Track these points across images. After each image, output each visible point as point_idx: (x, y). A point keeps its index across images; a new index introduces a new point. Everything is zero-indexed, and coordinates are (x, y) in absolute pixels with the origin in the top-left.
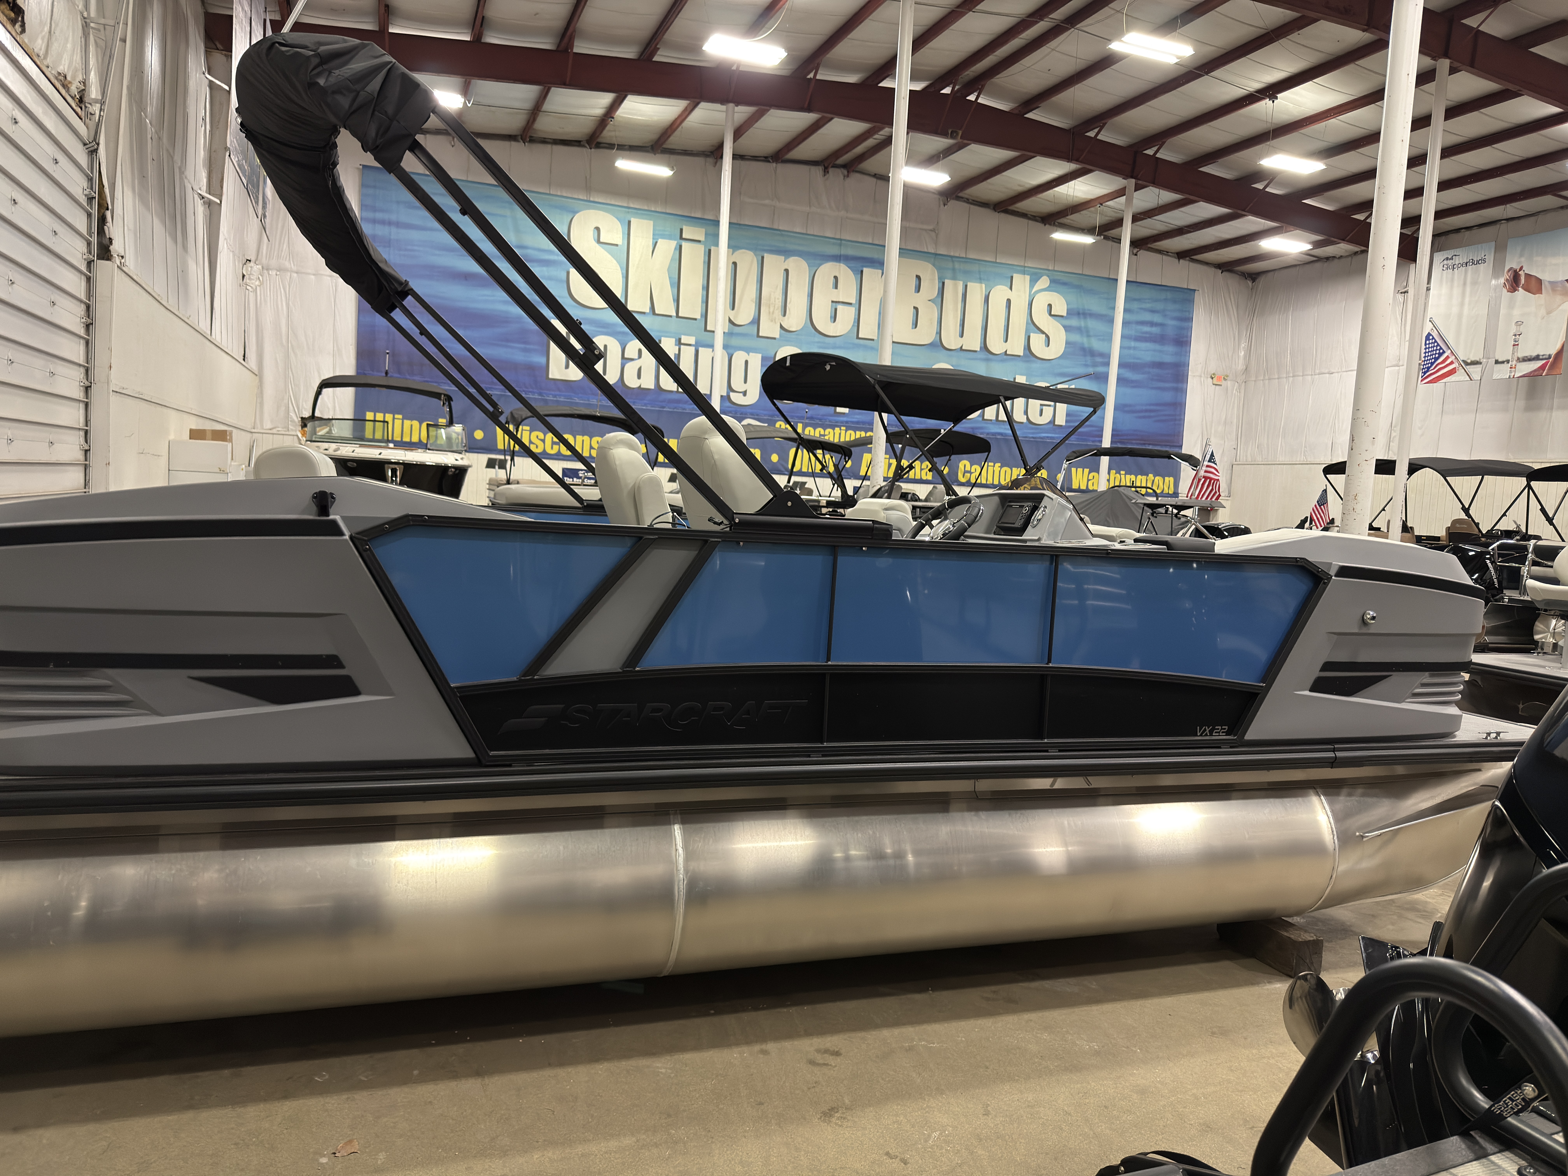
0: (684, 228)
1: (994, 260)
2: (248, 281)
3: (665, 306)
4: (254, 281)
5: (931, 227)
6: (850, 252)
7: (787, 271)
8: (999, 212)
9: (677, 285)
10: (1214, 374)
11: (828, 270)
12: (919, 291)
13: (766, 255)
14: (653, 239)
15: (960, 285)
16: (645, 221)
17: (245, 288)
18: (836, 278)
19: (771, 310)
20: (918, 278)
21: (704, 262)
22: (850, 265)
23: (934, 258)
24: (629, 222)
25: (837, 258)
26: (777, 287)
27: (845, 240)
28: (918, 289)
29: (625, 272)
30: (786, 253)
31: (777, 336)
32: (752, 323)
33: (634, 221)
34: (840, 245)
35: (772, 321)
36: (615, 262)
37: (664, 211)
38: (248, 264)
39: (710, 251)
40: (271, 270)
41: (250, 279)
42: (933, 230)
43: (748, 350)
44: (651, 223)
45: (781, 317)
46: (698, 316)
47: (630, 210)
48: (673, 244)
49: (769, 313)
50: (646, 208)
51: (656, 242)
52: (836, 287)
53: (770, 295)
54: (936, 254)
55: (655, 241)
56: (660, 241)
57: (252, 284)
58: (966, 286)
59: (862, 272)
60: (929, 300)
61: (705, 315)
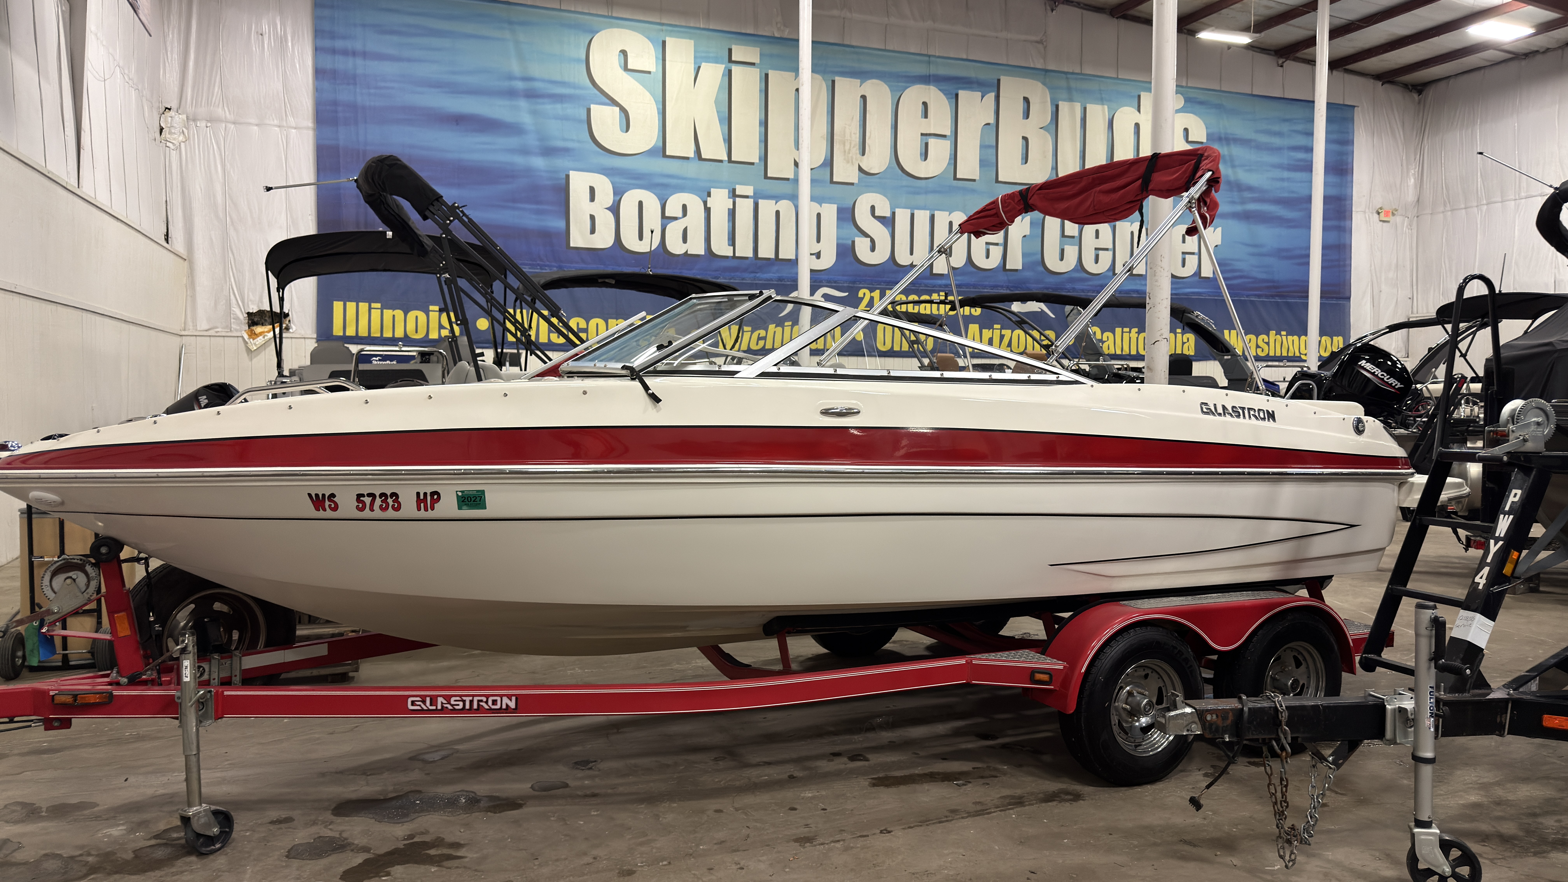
0: (734, 48)
1: (1114, 76)
2: (168, 136)
3: (713, 148)
4: (176, 136)
5: (1038, 38)
6: (942, 71)
7: (864, 98)
8: (1117, 18)
9: (727, 120)
10: (1381, 208)
11: (914, 95)
12: (1027, 117)
13: (837, 79)
14: (695, 63)
15: (1078, 107)
16: (684, 40)
17: (165, 145)
18: (925, 104)
19: (847, 147)
20: (1026, 100)
21: (760, 91)
22: (941, 88)
23: (1043, 74)
24: (664, 43)
25: (926, 80)
26: (853, 118)
27: (934, 56)
28: (1027, 115)
29: (661, 107)
30: (862, 75)
31: (856, 181)
32: (823, 165)
33: (670, 42)
34: (929, 62)
35: (848, 162)
36: (648, 94)
37: (707, 27)
38: (168, 114)
39: (767, 75)
40: (199, 120)
41: (170, 133)
42: (1040, 42)
43: (820, 200)
44: (692, 42)
45: (859, 156)
46: (756, 160)
47: (664, 28)
48: (720, 68)
49: (845, 152)
50: (684, 24)
51: (699, 67)
52: (926, 116)
53: (845, 127)
54: (1047, 71)
55: (697, 66)
56: (704, 65)
57: (174, 139)
58: (1085, 109)
59: (957, 95)
60: (1041, 128)
61: (765, 158)
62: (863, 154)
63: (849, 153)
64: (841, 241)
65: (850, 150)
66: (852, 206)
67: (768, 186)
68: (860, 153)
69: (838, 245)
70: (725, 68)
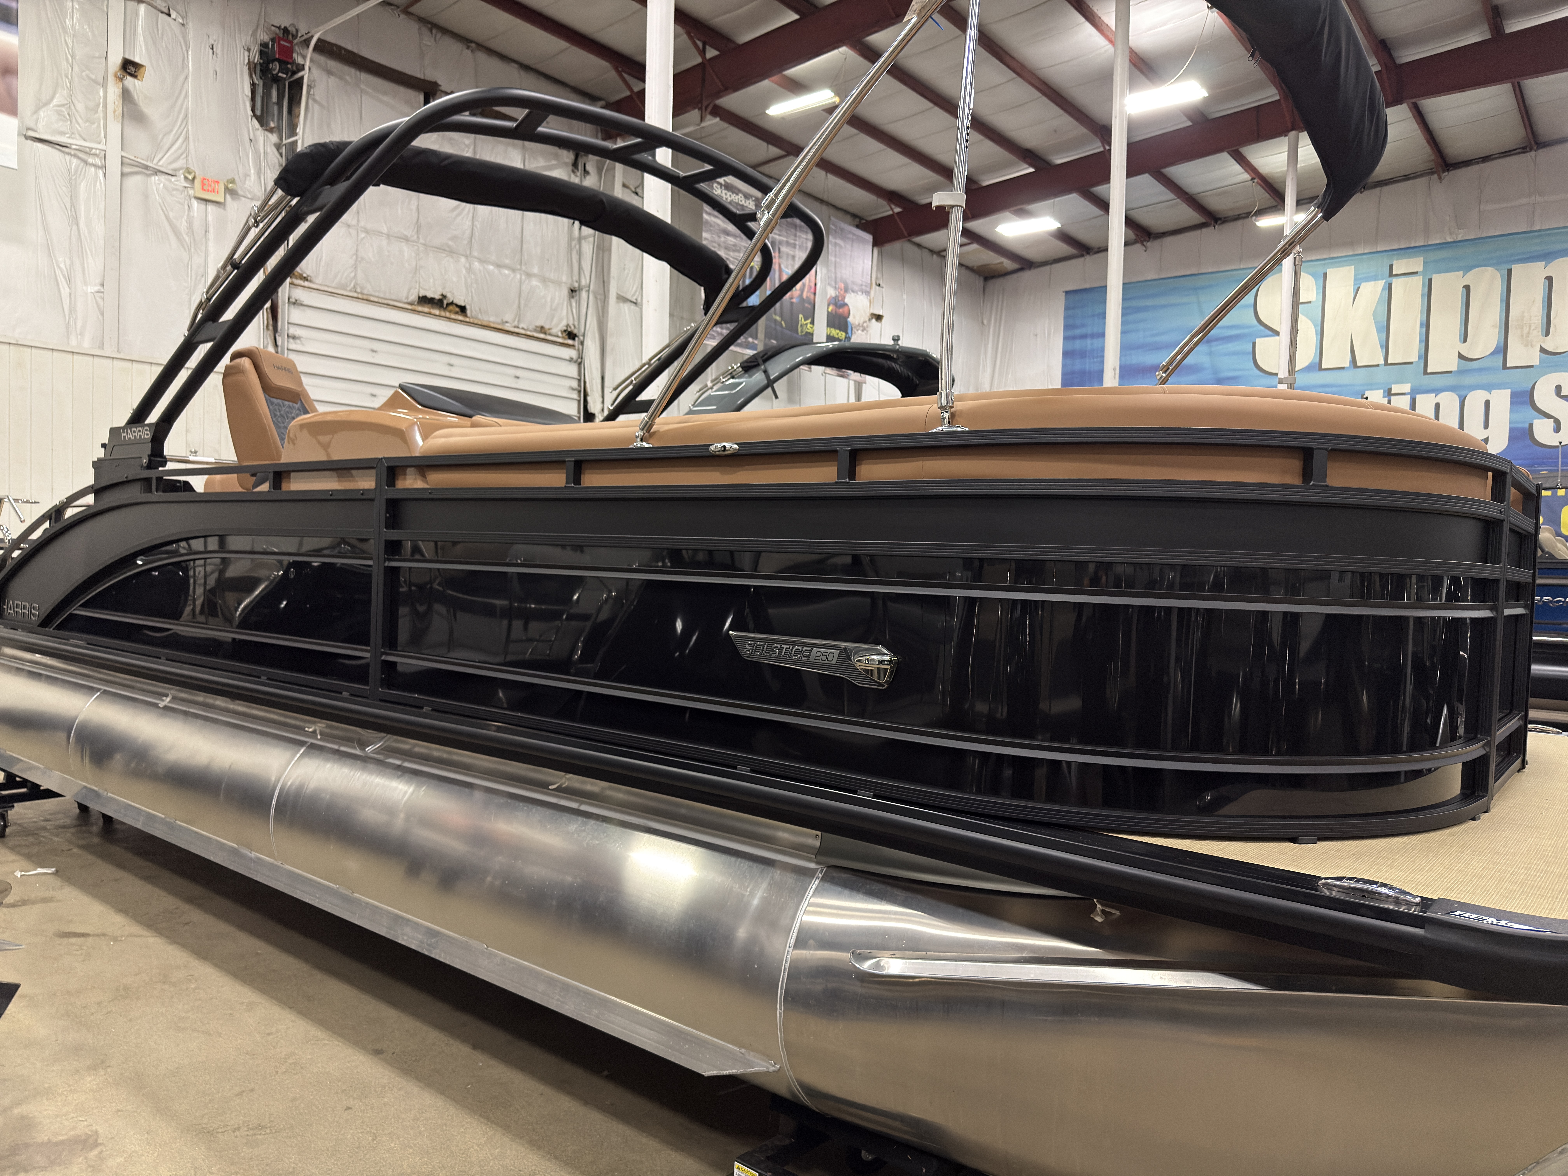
0: (1395, 263)
3: (1370, 356)
7: (1549, 278)
9: (1384, 329)
13: (1515, 267)
14: (1355, 285)
16: (1347, 268)
19: (1525, 331)
21: (1423, 295)
24: (1326, 275)
29: (1319, 331)
30: (1548, 256)
31: (1536, 362)
32: (1495, 353)
33: (1331, 273)
35: (1526, 345)
36: (1308, 320)
37: (1369, 251)
39: (1430, 280)
43: (1489, 388)
44: (1352, 268)
45: (1541, 338)
46: (1415, 359)
47: (1329, 261)
48: (1381, 284)
49: (1522, 336)
50: (1351, 253)
51: (1358, 288)
53: (1524, 312)
55: (1356, 288)
56: (1363, 286)
61: (1425, 357)
62: (1547, 334)
63: (1528, 336)
64: (1513, 426)
65: (1529, 333)
66: (1529, 389)
67: (1426, 381)
68: (1542, 335)
69: (1510, 429)
70: (1385, 282)
